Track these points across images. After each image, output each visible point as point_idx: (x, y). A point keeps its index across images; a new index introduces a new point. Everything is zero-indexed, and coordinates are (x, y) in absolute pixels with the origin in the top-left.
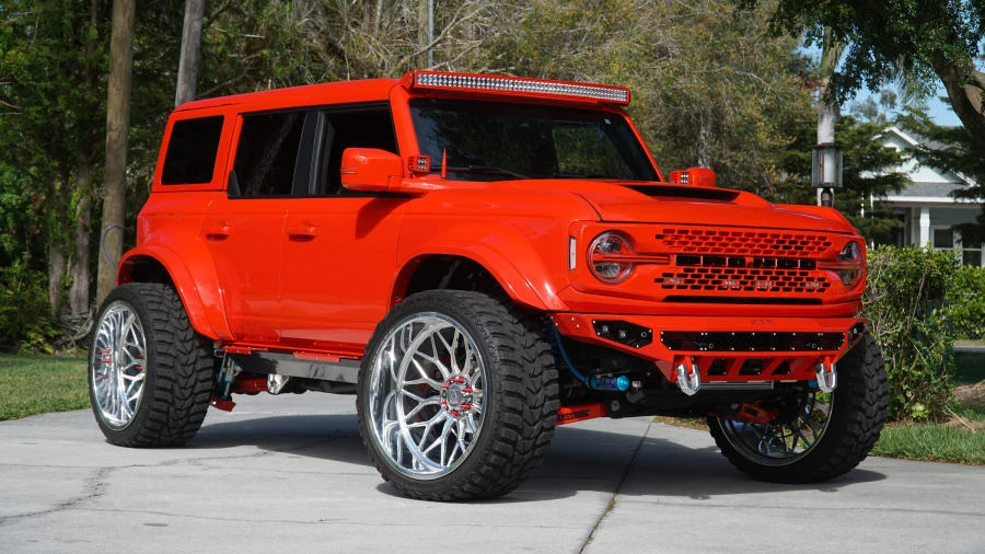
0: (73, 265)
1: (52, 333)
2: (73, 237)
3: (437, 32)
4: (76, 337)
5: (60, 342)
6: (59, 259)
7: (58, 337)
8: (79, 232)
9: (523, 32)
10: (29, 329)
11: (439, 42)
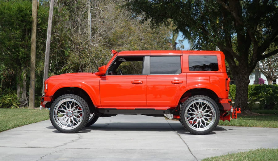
0: (23, 89)
1: (19, 104)
2: (22, 82)
3: (92, 35)
4: (24, 105)
5: (20, 106)
6: (20, 87)
7: (20, 104)
8: (24, 81)
9: (113, 36)
10: (13, 103)
11: (94, 37)
